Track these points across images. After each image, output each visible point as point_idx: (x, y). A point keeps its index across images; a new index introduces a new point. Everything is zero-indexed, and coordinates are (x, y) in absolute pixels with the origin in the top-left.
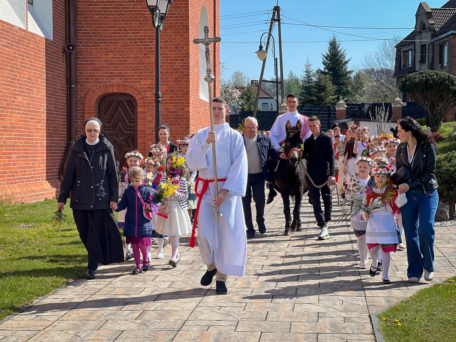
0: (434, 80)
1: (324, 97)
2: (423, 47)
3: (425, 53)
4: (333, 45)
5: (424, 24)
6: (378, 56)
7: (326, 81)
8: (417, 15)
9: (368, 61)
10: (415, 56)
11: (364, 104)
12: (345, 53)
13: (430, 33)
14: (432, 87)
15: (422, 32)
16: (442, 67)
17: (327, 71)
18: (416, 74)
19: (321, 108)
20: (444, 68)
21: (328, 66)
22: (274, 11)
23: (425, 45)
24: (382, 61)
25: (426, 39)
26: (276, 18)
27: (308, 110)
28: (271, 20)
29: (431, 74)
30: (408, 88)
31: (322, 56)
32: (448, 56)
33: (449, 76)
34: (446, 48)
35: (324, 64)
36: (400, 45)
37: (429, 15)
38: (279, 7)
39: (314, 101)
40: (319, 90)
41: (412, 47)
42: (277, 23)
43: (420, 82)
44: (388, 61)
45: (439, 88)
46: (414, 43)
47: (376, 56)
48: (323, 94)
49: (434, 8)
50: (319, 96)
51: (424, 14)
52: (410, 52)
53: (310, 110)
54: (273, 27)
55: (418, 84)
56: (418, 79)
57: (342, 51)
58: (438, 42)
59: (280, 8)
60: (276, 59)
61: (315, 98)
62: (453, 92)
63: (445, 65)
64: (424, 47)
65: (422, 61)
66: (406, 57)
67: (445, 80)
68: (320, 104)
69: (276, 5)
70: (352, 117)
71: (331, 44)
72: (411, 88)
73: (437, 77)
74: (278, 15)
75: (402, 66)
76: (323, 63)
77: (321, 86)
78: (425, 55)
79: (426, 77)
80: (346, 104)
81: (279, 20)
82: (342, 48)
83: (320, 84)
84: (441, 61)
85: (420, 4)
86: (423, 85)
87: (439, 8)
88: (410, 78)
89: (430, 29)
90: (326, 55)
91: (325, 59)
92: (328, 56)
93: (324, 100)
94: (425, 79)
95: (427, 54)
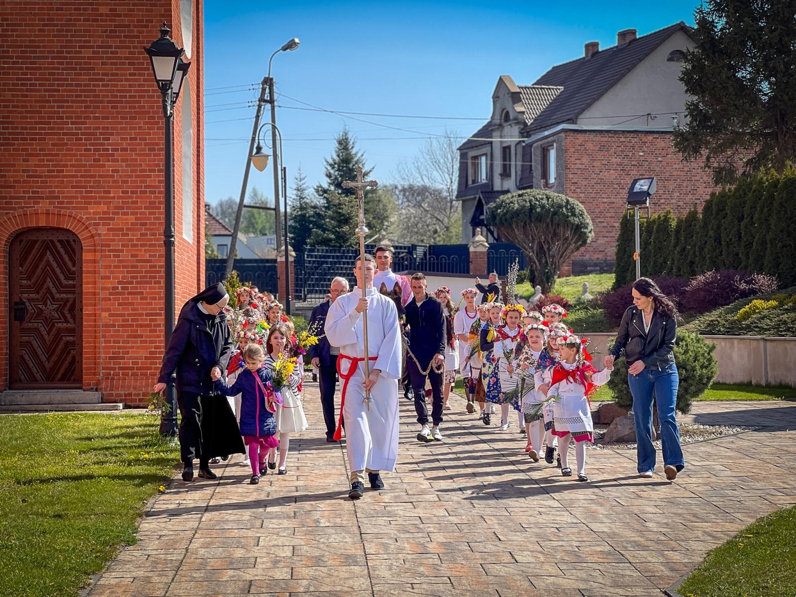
0: (543, 207)
1: (347, 233)
2: (506, 150)
3: (510, 161)
4: (344, 144)
5: (507, 113)
6: (419, 164)
7: (352, 207)
8: (496, 97)
9: (402, 171)
10: (492, 165)
11: (416, 246)
12: (363, 157)
13: (517, 127)
14: (540, 218)
15: (505, 124)
16: (547, 185)
18: (513, 197)
19: (344, 252)
20: (549, 186)
21: (336, 179)
22: (263, 84)
23: (509, 147)
24: (425, 172)
25: (511, 136)
26: (267, 97)
27: (321, 257)
28: (259, 101)
29: (538, 197)
30: (501, 219)
31: (325, 163)
32: (557, 166)
33: (568, 201)
34: (553, 154)
35: (329, 176)
36: (466, 147)
37: (516, 97)
38: (272, 79)
39: (331, 240)
40: (339, 221)
41: (487, 149)
42: (269, 106)
43: (522, 210)
44: (435, 173)
45: (552, 221)
46: (491, 143)
47: (416, 164)
48: (346, 228)
49: (524, 85)
50: (339, 233)
51: (506, 95)
52: (484, 158)
53: (324, 257)
54: (262, 112)
55: (517, 213)
56: (516, 205)
57: (359, 155)
58: (540, 143)
59: (274, 80)
60: (285, 168)
61: (333, 236)
62: (574, 227)
63: (552, 180)
64: (508, 150)
65: (505, 174)
66: (476, 167)
67: (560, 206)
68: (341, 246)
69: (267, 76)
70: (407, 269)
71: (340, 143)
72: (506, 220)
73: (548, 200)
74: (271, 93)
75: (470, 182)
76: (327, 175)
77: (344, 215)
78: (510, 165)
79: (530, 201)
80: (393, 246)
81: (271, 101)
82: (357, 150)
83: (341, 211)
84: (545, 175)
85: (500, 79)
86: (526, 215)
87: (530, 85)
88: (502, 202)
89: (518, 122)
90: (331, 161)
91: (329, 168)
92: (335, 163)
93: (347, 240)
94: (528, 204)
95: (513, 163)
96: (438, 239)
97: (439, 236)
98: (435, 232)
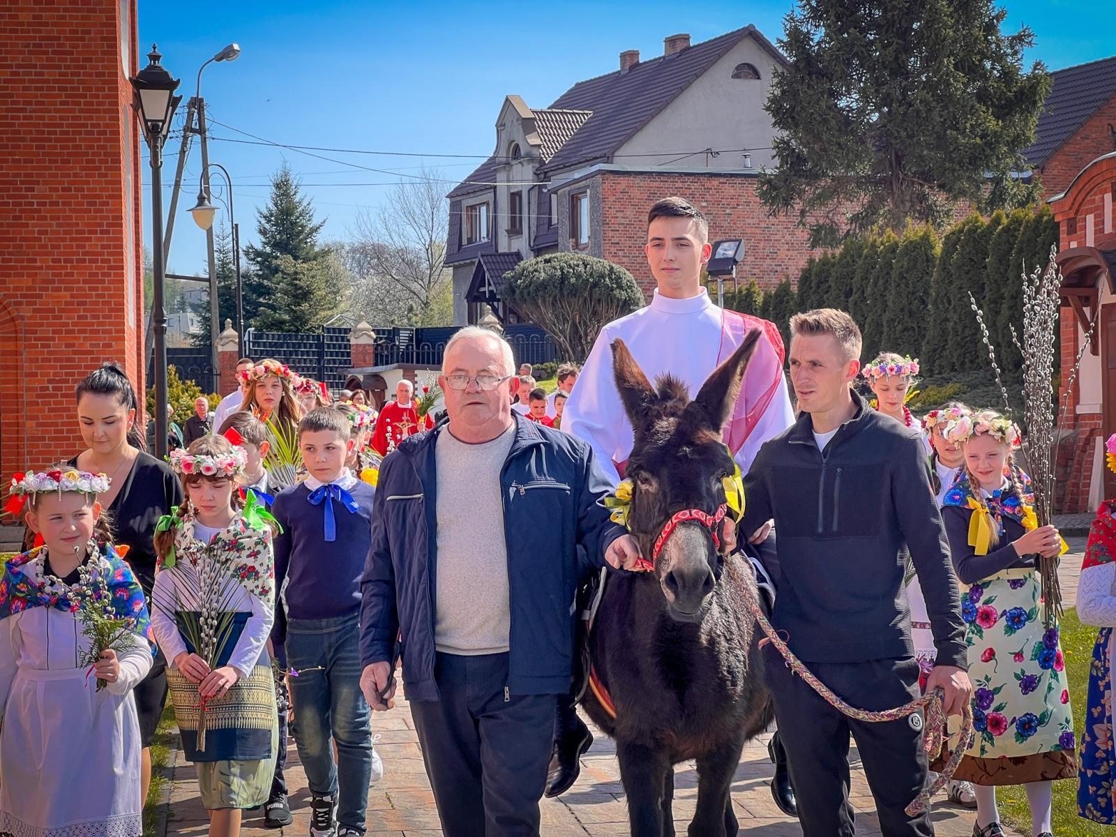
0: (578, 276)
1: (307, 312)
2: (515, 197)
3: (521, 213)
4: (283, 188)
5: (517, 146)
6: (387, 215)
7: (313, 277)
8: (500, 126)
9: (364, 225)
10: (495, 218)
11: (399, 329)
12: (311, 207)
13: (531, 166)
14: (574, 291)
15: (514, 162)
16: (577, 246)
17: (268, 250)
18: (537, 263)
19: (302, 338)
20: (580, 247)
21: (273, 236)
22: (189, 108)
23: (519, 194)
24: (394, 227)
25: (522, 178)
26: (195, 126)
27: (271, 345)
28: (184, 130)
29: (572, 262)
30: (522, 293)
31: (258, 215)
32: (592, 221)
33: (612, 268)
34: (585, 204)
35: (263, 232)
36: (459, 193)
37: (528, 125)
38: (202, 100)
39: (283, 322)
40: (295, 296)
41: (488, 197)
42: (198, 137)
43: (550, 280)
44: (409, 229)
45: (591, 295)
46: (495, 187)
47: (382, 215)
48: (305, 306)
49: (539, 109)
50: (295, 312)
51: (515, 121)
52: (484, 209)
53: (276, 345)
54: (188, 146)
55: (543, 285)
56: (543, 274)
57: (305, 203)
58: (567, 189)
59: (205, 103)
60: (237, 225)
61: (287, 317)
62: (621, 304)
63: (584, 239)
64: (517, 198)
65: (515, 230)
66: (474, 221)
67: (602, 276)
68: (298, 331)
69: (196, 96)
70: (398, 362)
71: (278, 186)
72: (529, 293)
73: (585, 268)
74: (201, 120)
75: (465, 242)
76: (260, 232)
77: (301, 288)
78: (521, 218)
79: (562, 269)
80: (373, 330)
81: (201, 131)
82: (302, 196)
83: (297, 282)
84: (575, 232)
85: (507, 99)
86: (556, 287)
87: (545, 109)
88: (523, 270)
89: (531, 159)
90: (265, 212)
91: (263, 221)
92: (272, 215)
93: (307, 321)
94: (559, 273)
95: (525, 215)
96: (414, 319)
97: (416, 315)
98: (411, 309)
